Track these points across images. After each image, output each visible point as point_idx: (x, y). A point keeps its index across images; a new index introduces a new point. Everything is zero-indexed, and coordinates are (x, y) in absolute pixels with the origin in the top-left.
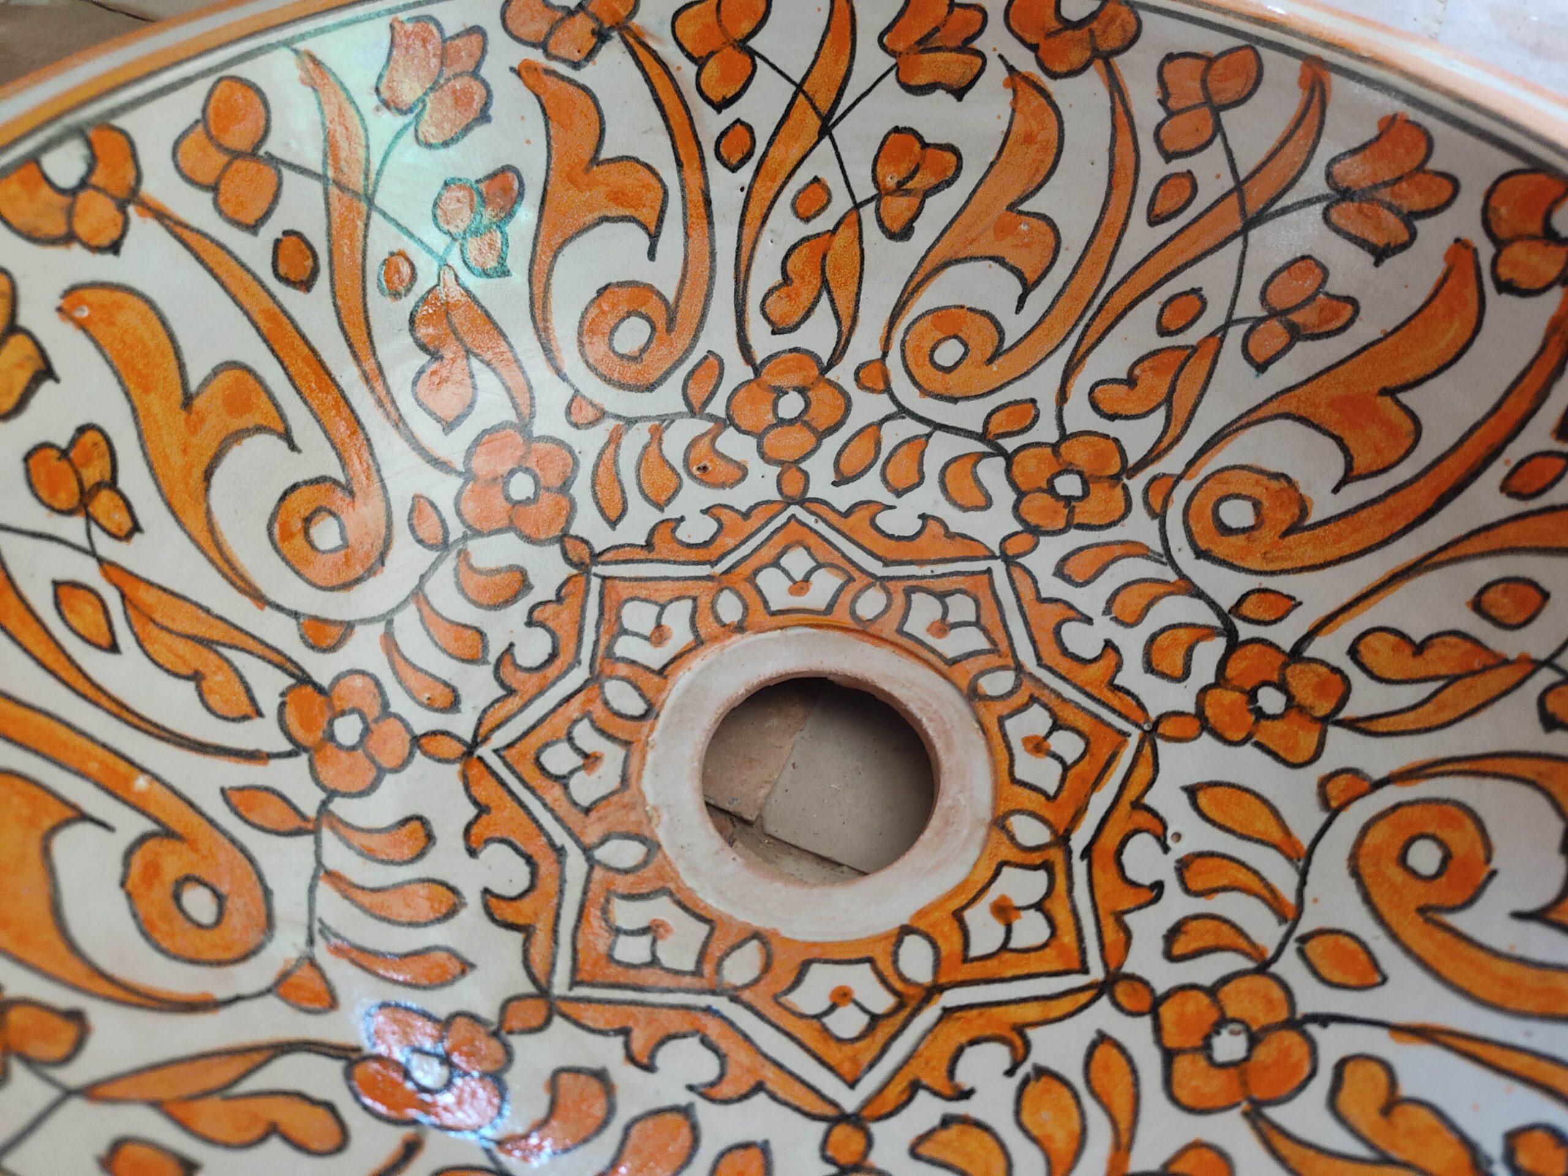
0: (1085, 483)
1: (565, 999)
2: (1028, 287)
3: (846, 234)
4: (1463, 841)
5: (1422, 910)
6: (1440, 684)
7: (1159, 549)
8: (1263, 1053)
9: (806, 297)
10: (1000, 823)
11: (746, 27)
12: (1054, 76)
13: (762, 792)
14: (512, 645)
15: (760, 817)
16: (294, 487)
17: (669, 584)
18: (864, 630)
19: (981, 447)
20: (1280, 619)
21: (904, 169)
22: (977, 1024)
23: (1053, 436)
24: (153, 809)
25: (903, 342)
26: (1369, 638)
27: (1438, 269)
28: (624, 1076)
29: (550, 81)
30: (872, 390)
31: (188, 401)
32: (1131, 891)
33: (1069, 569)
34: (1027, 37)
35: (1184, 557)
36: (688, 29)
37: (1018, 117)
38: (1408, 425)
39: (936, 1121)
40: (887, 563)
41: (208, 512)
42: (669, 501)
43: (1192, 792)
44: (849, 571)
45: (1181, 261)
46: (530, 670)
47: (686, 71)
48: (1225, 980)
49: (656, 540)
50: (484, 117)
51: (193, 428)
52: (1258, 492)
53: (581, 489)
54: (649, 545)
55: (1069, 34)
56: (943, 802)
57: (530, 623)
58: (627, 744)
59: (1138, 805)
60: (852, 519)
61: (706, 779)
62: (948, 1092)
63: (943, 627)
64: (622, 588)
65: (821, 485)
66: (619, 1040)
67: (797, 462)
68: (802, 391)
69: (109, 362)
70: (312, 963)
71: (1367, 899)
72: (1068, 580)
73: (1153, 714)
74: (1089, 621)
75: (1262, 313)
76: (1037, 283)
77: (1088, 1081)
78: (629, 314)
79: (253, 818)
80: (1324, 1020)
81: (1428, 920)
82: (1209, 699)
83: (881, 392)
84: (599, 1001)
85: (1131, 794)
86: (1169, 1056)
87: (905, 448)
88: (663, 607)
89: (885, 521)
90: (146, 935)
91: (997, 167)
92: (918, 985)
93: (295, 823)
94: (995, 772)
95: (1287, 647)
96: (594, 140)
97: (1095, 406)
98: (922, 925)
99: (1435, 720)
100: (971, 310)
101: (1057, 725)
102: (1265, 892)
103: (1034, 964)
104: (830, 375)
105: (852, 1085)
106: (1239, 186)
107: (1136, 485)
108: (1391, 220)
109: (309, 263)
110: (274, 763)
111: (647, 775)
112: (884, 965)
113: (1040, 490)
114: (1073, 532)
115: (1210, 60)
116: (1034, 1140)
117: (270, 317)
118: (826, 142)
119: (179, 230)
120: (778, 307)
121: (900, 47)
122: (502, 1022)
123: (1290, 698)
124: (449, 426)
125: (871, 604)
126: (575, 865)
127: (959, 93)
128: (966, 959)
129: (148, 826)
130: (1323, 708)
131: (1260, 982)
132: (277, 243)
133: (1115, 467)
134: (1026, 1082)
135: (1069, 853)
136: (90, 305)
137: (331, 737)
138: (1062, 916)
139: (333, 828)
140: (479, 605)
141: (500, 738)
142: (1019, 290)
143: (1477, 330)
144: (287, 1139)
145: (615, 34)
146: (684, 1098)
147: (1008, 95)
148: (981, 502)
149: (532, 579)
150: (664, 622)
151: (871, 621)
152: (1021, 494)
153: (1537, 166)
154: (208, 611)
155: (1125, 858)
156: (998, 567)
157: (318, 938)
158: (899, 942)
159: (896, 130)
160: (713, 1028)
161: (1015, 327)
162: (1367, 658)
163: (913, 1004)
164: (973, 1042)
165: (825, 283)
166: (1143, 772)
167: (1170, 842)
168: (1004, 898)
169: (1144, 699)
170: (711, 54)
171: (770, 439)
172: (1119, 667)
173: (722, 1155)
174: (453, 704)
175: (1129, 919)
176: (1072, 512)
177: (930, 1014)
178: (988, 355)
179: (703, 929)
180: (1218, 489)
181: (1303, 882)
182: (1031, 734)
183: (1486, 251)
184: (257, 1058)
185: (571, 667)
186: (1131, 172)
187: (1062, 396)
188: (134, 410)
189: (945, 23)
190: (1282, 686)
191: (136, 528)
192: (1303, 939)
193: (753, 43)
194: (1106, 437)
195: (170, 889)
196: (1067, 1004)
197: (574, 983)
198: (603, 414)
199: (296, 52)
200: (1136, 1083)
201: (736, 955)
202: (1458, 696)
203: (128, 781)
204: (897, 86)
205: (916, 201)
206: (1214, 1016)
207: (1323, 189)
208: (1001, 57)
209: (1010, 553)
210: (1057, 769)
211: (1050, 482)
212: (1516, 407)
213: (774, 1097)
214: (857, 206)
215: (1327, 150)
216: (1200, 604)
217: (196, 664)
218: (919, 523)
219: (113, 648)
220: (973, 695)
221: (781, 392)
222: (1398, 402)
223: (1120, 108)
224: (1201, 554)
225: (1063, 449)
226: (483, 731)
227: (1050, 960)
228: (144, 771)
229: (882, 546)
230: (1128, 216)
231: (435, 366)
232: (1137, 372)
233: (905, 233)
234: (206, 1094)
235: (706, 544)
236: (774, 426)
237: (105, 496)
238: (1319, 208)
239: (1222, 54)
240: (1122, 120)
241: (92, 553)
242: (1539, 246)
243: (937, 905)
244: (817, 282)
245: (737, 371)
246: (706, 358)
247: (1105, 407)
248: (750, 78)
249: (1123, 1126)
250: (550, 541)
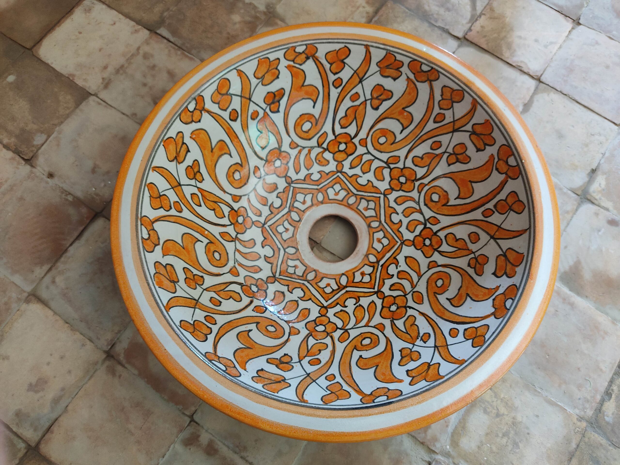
0: (406, 180)
1: (278, 278)
2: (404, 129)
3: (362, 107)
4: (447, 282)
5: (434, 293)
6: (457, 249)
7: (417, 200)
8: (398, 311)
9: (350, 120)
10: (367, 256)
11: (344, 57)
12: (418, 81)
13: (322, 237)
14: (273, 202)
15: (320, 243)
16: (231, 166)
17: (307, 190)
18: (349, 206)
19: (385, 165)
20: (435, 225)
21: (379, 93)
22: (352, 295)
23: (402, 167)
24: (209, 238)
25: (372, 135)
26: (449, 235)
27: (487, 159)
28: (287, 293)
29: (295, 69)
30: (363, 146)
31: (212, 149)
32: (387, 275)
33: (398, 200)
34: (413, 71)
35: (422, 204)
36: (329, 57)
37: (408, 88)
38: (472, 191)
39: (340, 310)
40: (358, 191)
41: (215, 174)
42: (310, 169)
43: (406, 257)
44: (349, 191)
45: (438, 133)
46: (276, 208)
47: (327, 66)
48: (398, 296)
49: (306, 179)
50: (278, 77)
51: (213, 156)
52: (441, 194)
53: (291, 164)
54: (304, 180)
55: (423, 73)
56: (357, 249)
57: (277, 197)
58: (294, 227)
59: (395, 258)
60: (352, 178)
61: (311, 232)
62: (343, 306)
63: (367, 209)
64: (298, 190)
65: (346, 169)
66: (287, 287)
67: (341, 162)
68: (346, 143)
69: (198, 146)
70: (235, 266)
71: (427, 288)
72: (396, 203)
73: (404, 239)
74: (398, 214)
75: (452, 152)
76: (406, 128)
77: (368, 309)
78: (307, 121)
79: (225, 238)
80: (410, 308)
81: (435, 295)
82: (416, 238)
83: (364, 147)
84: (284, 279)
85: (394, 255)
86: (383, 307)
87: (367, 162)
88: (306, 195)
89: (359, 180)
90: (209, 262)
91: (401, 98)
92: (343, 285)
93: (231, 239)
94: (369, 244)
95: (435, 231)
96: (303, 81)
97: (413, 162)
98: (346, 274)
99: (453, 257)
100: (390, 131)
101: (384, 237)
102: (411, 281)
103: (365, 285)
104: (353, 141)
105: (327, 302)
106: (454, 121)
107: (417, 184)
108: (482, 143)
109: (237, 115)
110: (228, 227)
111: (298, 234)
112: (338, 280)
113: (396, 179)
114: (401, 192)
115: (453, 90)
116: (355, 317)
117: (228, 128)
118: (360, 85)
119: (212, 114)
120: (343, 122)
121: (382, 66)
122: (267, 281)
123: (431, 243)
124: (263, 148)
125: (352, 200)
126: (282, 252)
127: (395, 79)
128: (353, 282)
129: (208, 241)
130: (436, 247)
131: (404, 298)
132: (230, 112)
133: (413, 179)
134: (357, 306)
135: (379, 265)
136: (195, 135)
137: (237, 221)
138: (373, 277)
139: (238, 241)
140: (267, 192)
141: (269, 223)
142: (401, 129)
143: (489, 176)
144: (233, 299)
145: (311, 58)
146: (297, 299)
147: (406, 83)
148: (382, 179)
149: (278, 186)
150: (306, 199)
151: (351, 205)
152: (392, 179)
153: (509, 146)
154: (215, 195)
155: (389, 268)
156: (382, 196)
157: (236, 263)
158: (341, 276)
159: (378, 84)
160: (304, 288)
161: (399, 137)
162: (448, 239)
163: (341, 289)
164: (350, 298)
165: (355, 118)
166: (398, 251)
167: (398, 267)
168: (363, 271)
169: (404, 235)
170: (334, 63)
171: (336, 155)
172: (401, 226)
173: (302, 310)
174: (260, 216)
175: (385, 281)
176: (401, 186)
177: (344, 291)
178: (391, 143)
179: (305, 268)
180: (433, 190)
181: (418, 281)
182: (378, 237)
183: (496, 160)
184: (228, 284)
185: (285, 208)
186: (432, 109)
187: (406, 157)
188: (203, 155)
189: (393, 63)
190: (430, 240)
191: (203, 180)
192: (414, 292)
193: (345, 61)
194: (413, 170)
195: (212, 253)
196: (369, 294)
197: (280, 275)
198: (298, 146)
199: (237, 70)
200: (375, 311)
201: (310, 274)
202: (459, 253)
203: (204, 232)
204: (380, 75)
205: (381, 102)
206: (393, 302)
207: (470, 129)
208: (406, 74)
209: (386, 193)
210: (382, 246)
211: (399, 178)
212: (490, 197)
213: (313, 301)
214: (366, 100)
215: (473, 121)
216: (421, 216)
217: (214, 207)
218: (367, 182)
219: (200, 206)
220: (369, 226)
221: (340, 143)
222: (471, 185)
223: (432, 94)
224: (426, 205)
225: (404, 170)
226: (266, 221)
227: (368, 285)
228: (207, 230)
229: (357, 186)
230: (429, 119)
231: (261, 134)
232: (424, 156)
233: (377, 109)
234: (221, 290)
235: (317, 181)
236: (337, 152)
237: (198, 174)
238: (469, 133)
239: (456, 90)
240: (432, 97)
241: (196, 187)
242: (505, 163)
243: (350, 270)
244: (353, 117)
245: (331, 137)
246: (324, 133)
247: (415, 162)
248: (343, 68)
249: (371, 318)
250: (283, 177)
